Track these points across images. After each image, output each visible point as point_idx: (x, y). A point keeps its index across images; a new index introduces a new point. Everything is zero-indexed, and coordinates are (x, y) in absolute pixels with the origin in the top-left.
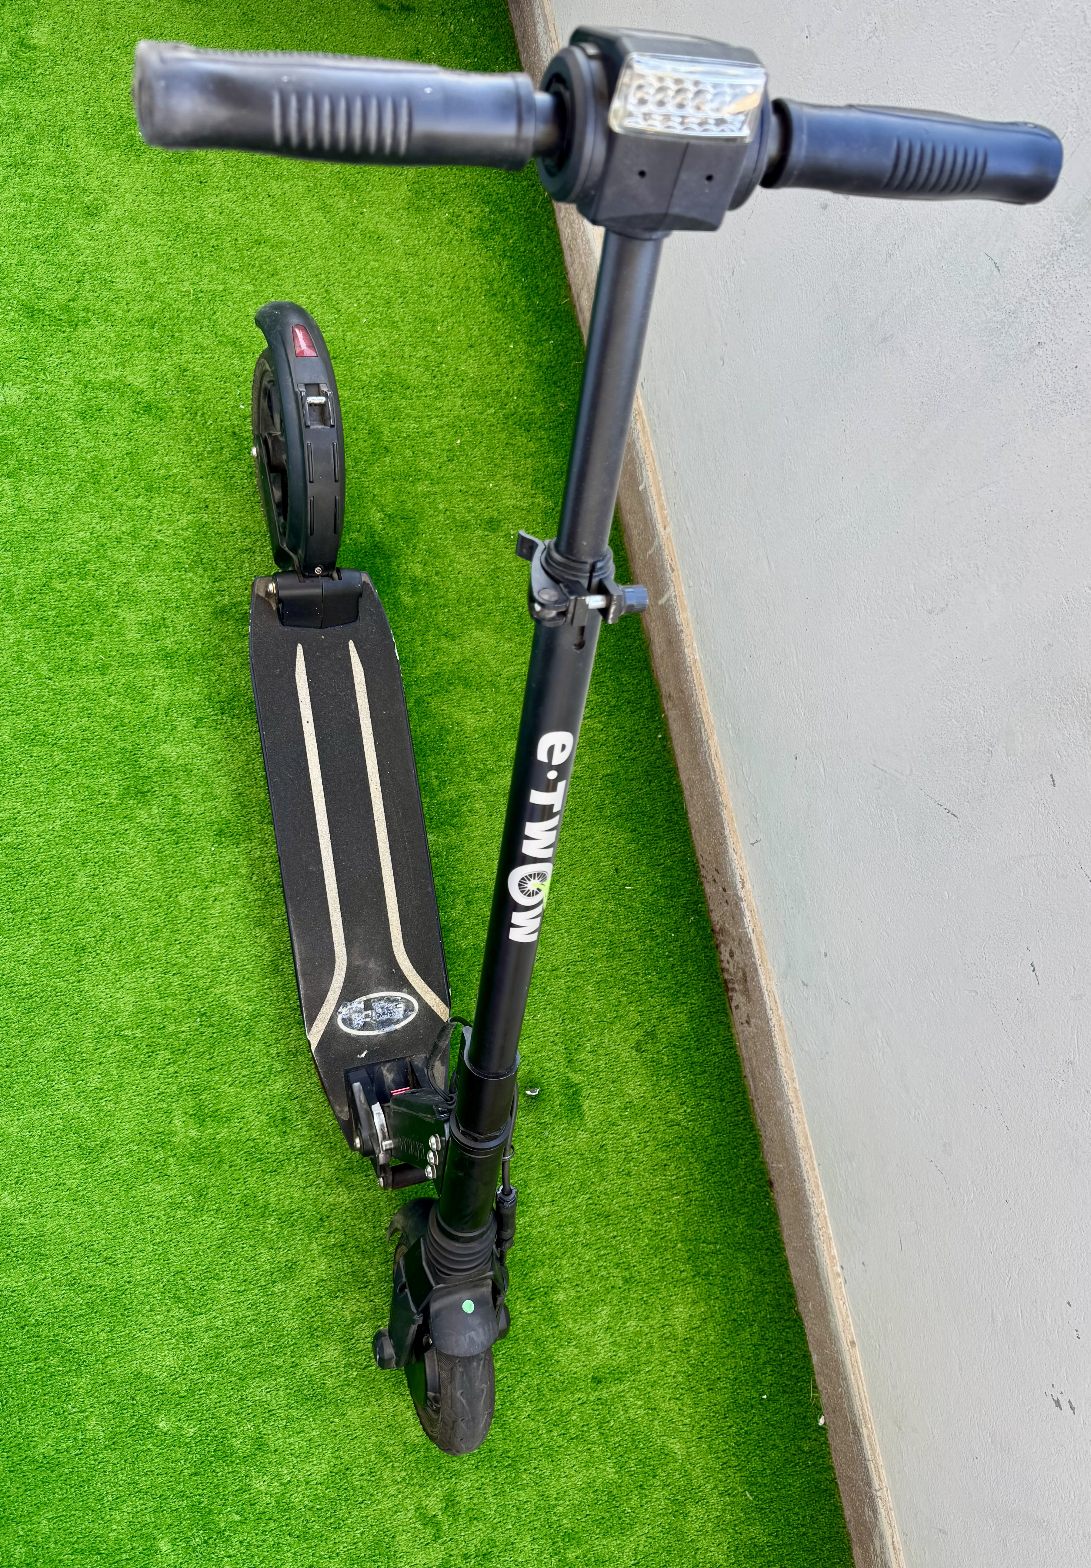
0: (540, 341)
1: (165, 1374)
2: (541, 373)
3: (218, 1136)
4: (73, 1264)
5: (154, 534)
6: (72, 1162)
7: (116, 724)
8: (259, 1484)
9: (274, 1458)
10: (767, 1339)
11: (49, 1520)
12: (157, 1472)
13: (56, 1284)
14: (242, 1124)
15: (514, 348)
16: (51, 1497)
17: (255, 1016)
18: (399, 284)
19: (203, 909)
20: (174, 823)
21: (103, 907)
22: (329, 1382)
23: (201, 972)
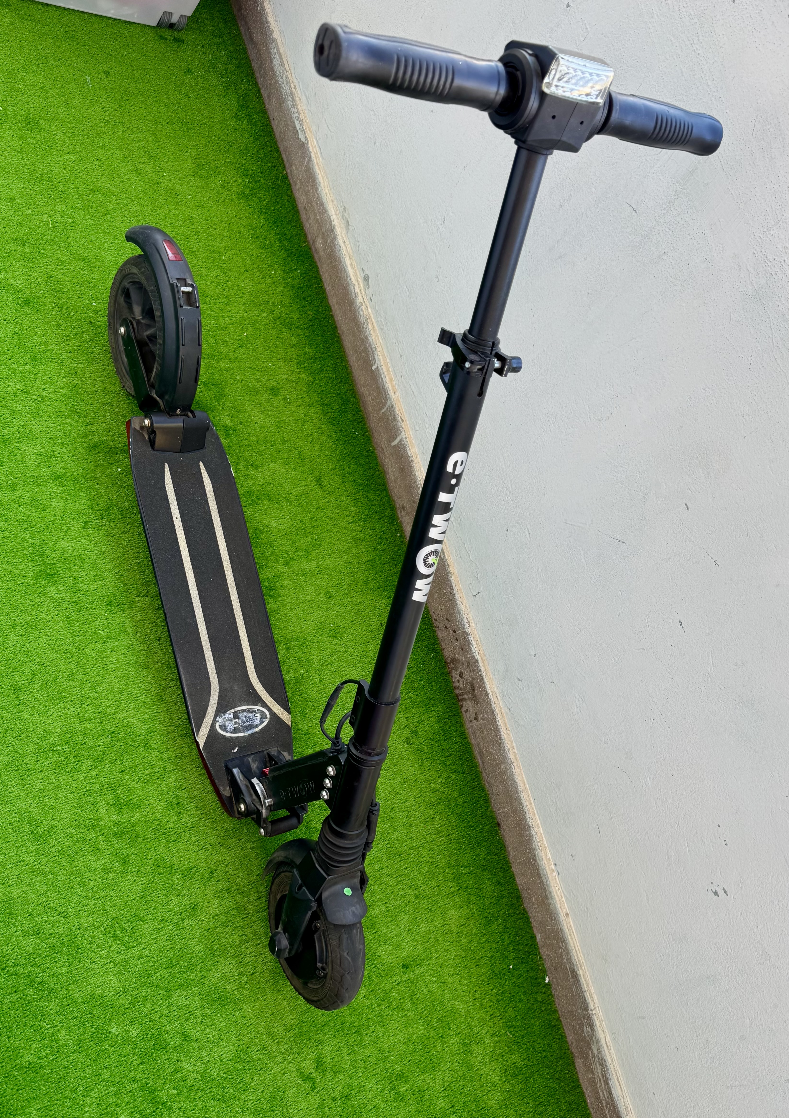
0: (291, 271)
1: (113, 993)
2: (294, 292)
3: (133, 819)
4: (36, 919)
5: (40, 391)
6: (28, 844)
7: (26, 526)
8: (187, 1066)
9: (196, 1045)
10: (508, 928)
11: (37, 1110)
12: (114, 1065)
13: (26, 934)
14: (148, 809)
15: (275, 274)
16: (38, 1093)
17: (149, 732)
18: (193, 227)
19: (103, 658)
20: (75, 597)
21: (31, 658)
22: (229, 987)
23: (108, 703)
